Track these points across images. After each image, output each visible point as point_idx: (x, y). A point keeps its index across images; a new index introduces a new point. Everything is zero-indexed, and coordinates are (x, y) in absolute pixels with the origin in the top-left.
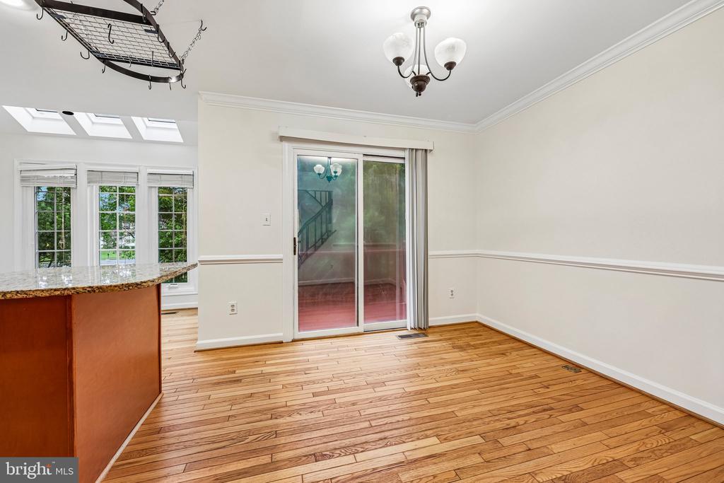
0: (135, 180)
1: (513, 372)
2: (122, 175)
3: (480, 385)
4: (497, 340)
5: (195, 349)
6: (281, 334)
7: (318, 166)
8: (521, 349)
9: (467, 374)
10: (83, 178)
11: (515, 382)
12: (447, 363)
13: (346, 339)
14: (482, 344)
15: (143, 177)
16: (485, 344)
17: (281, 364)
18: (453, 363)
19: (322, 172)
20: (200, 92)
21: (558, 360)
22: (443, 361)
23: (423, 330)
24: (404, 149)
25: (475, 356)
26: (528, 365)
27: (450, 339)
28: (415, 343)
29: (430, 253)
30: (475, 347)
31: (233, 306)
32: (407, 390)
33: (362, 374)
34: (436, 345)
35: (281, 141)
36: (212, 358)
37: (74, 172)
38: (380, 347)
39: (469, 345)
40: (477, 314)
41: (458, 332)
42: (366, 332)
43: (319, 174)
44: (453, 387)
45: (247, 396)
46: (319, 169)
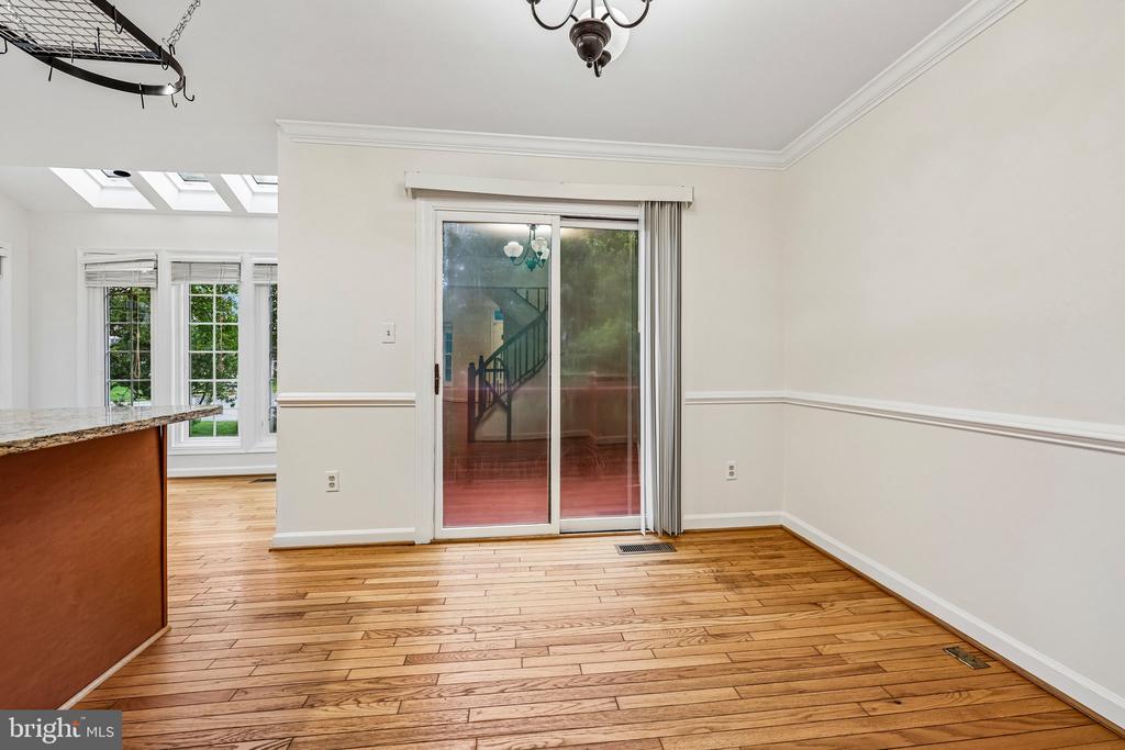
0: (236, 275)
1: (828, 650)
2: (218, 267)
3: (742, 677)
4: (809, 569)
5: (272, 547)
6: (412, 530)
7: (512, 244)
8: (859, 596)
9: (723, 646)
10: (165, 272)
11: (824, 676)
12: (690, 614)
13: (524, 545)
14: (778, 576)
15: (247, 270)
16: (785, 576)
17: (390, 586)
18: (704, 615)
19: (517, 255)
20: (277, 121)
21: (938, 631)
22: (682, 608)
23: (670, 538)
24: (635, 204)
25: (756, 604)
26: (862, 637)
27: (716, 560)
28: (646, 564)
29: (686, 395)
30: (761, 582)
31: (332, 478)
32: (587, 670)
33: (515, 623)
34: (684, 571)
35: (414, 197)
36: (288, 565)
37: (152, 264)
38: (577, 567)
39: (750, 577)
40: (782, 513)
41: (734, 547)
42: (564, 534)
43: (513, 258)
44: (681, 674)
45: (294, 648)
46: (514, 249)
